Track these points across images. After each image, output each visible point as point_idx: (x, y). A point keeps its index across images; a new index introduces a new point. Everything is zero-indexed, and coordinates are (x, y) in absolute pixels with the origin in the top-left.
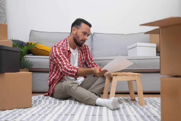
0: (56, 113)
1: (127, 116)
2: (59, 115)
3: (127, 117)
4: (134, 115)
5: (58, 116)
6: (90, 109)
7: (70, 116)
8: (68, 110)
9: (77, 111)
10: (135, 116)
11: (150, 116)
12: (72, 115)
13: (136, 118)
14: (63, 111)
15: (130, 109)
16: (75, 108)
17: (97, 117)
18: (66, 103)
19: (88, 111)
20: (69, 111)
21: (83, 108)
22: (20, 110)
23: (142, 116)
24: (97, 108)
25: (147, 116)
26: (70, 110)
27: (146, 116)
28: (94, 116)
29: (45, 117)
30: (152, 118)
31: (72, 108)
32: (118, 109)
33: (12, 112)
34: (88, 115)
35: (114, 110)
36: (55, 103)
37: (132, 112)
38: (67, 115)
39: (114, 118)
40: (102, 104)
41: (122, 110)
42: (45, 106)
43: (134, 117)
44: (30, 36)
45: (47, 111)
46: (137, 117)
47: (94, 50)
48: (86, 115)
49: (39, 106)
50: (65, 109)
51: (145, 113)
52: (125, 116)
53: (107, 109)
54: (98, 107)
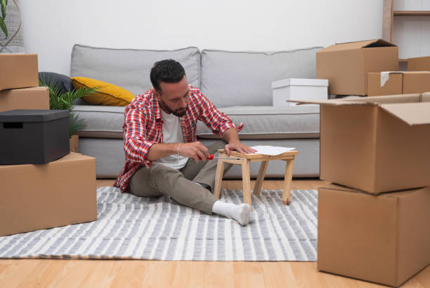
0: (144, 234)
1: (267, 239)
2: (150, 238)
3: (266, 243)
4: (277, 238)
5: (149, 242)
6: (201, 223)
7: (168, 241)
8: (163, 228)
9: (180, 229)
10: (279, 240)
11: (304, 240)
12: (171, 238)
13: (281, 244)
14: (155, 229)
15: (273, 224)
16: (175, 221)
17: (215, 242)
18: (156, 209)
19: (198, 228)
20: (166, 228)
21: (188, 221)
22: (79, 227)
23: (291, 240)
24: (214, 221)
25: (300, 240)
26: (166, 225)
27: (297, 240)
28: (210, 241)
29: (127, 245)
30: (307, 244)
31: (170, 221)
32: (251, 223)
33: (65, 233)
34: (199, 239)
35: (244, 226)
36: (137, 208)
37: (275, 231)
38: (163, 239)
39: (244, 245)
40: (224, 213)
41: (258, 224)
42: (121, 217)
43: (277, 241)
44: (73, 56)
45: (127, 230)
46: (283, 241)
47: (204, 87)
48: (196, 239)
49: (109, 216)
50: (157, 225)
51: (297, 232)
52: (262, 241)
53: (232, 223)
54: (217, 219)
